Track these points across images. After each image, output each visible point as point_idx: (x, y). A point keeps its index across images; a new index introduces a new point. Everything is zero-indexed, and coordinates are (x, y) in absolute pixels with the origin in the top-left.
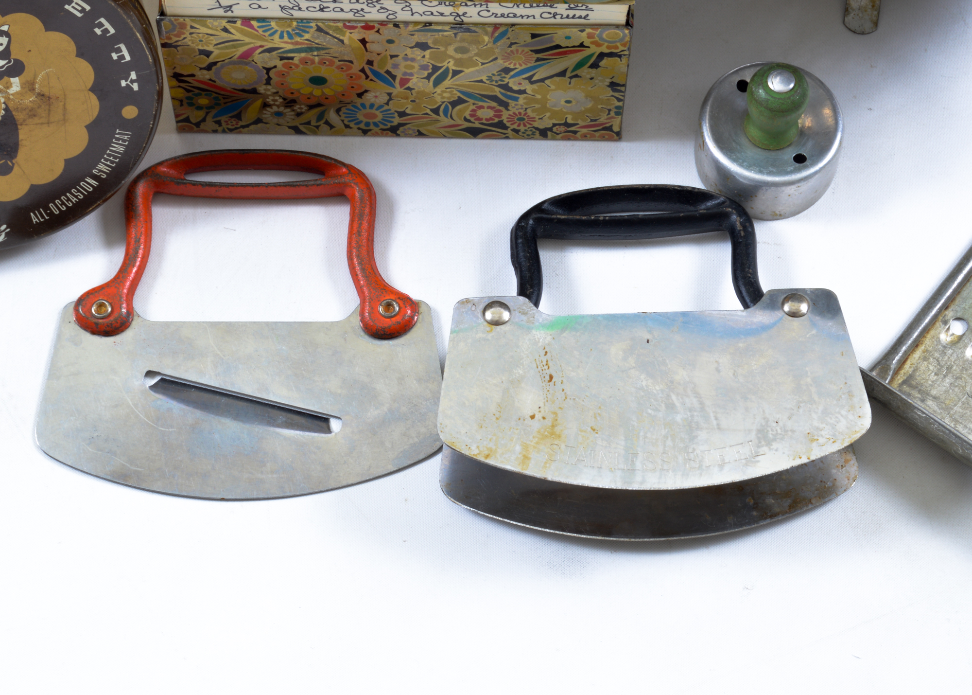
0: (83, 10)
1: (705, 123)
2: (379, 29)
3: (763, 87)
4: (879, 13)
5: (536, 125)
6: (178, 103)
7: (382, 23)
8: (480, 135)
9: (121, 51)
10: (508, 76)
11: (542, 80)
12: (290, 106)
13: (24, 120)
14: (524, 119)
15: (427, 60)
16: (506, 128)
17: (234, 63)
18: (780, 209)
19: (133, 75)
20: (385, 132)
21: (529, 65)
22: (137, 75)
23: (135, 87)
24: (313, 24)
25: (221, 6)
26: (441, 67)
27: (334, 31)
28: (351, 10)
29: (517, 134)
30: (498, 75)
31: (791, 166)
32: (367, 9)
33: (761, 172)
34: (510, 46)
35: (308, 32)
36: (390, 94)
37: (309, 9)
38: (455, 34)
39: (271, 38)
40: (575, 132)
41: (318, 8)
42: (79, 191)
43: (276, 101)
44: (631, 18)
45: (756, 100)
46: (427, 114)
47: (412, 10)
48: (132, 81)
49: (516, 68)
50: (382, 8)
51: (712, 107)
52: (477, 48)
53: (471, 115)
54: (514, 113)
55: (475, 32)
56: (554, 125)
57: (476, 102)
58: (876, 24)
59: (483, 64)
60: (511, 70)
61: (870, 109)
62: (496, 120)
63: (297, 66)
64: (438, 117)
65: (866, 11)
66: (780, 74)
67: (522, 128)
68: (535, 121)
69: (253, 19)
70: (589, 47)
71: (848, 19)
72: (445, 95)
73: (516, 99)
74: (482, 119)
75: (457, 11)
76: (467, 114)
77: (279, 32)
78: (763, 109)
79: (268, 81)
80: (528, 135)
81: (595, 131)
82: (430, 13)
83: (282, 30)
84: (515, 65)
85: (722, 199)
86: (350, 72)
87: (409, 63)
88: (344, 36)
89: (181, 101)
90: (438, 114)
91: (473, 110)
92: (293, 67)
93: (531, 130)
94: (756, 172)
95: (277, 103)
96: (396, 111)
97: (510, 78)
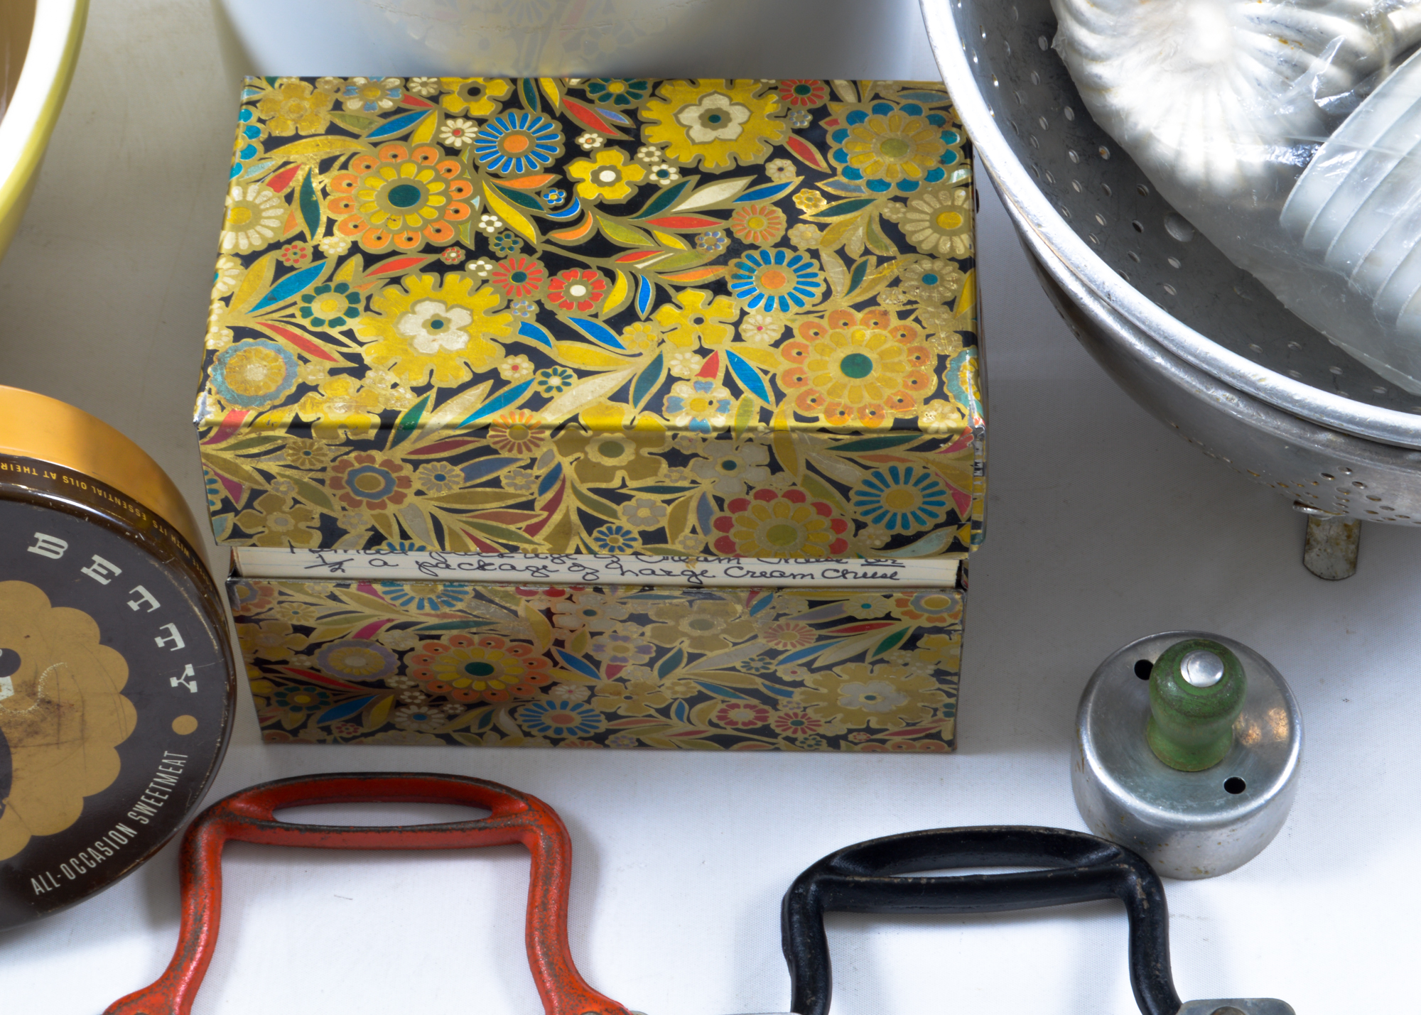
0: (110, 575)
1: (1086, 729)
2: (571, 596)
3: (1173, 678)
4: (1357, 548)
5: (821, 731)
6: (262, 702)
7: (576, 587)
8: (735, 746)
9: (170, 634)
10: (775, 662)
11: (829, 667)
12: (438, 706)
13: (20, 740)
14: (802, 723)
15: (649, 639)
16: (775, 735)
17: (349, 644)
18: (1205, 863)
19: (189, 670)
20: (586, 742)
21: (807, 646)
22: (195, 670)
23: (193, 687)
24: (469, 589)
25: (325, 563)
26: (669, 650)
27: (501, 598)
28: (527, 568)
29: (793, 744)
30: (760, 660)
31: (1221, 797)
32: (551, 566)
33: (1173, 808)
34: (776, 619)
35: (461, 600)
36: (591, 688)
37: (463, 566)
38: (691, 602)
39: (405, 608)
40: (883, 742)
41: (476, 565)
42: (106, 844)
43: (416, 698)
44: (964, 576)
45: (1163, 699)
46: (650, 716)
47: (621, 567)
48: (188, 679)
49: (787, 651)
50: (575, 565)
51: (1096, 704)
52: (726, 622)
53: (720, 718)
54: (787, 715)
55: (720, 598)
56: (850, 731)
57: (727, 699)
58: (1354, 564)
59: (735, 644)
60: (778, 653)
61: (1347, 700)
62: (759, 724)
63: (446, 648)
64: (668, 720)
65: (1337, 544)
66: (1199, 657)
67: (800, 736)
68: (819, 726)
69: (376, 580)
70: (899, 620)
71: (1312, 556)
72: (678, 688)
73: (789, 694)
74: (736, 723)
75: (692, 569)
76: (713, 716)
77: (417, 600)
78: (1174, 713)
79: (402, 670)
80: (810, 746)
81: (914, 740)
82: (649, 572)
83: (421, 596)
84: (785, 645)
85: (1114, 849)
86: (530, 656)
87: (620, 643)
88: (517, 604)
89: (268, 699)
90: (668, 716)
91: (722, 711)
92: (440, 650)
93: (814, 739)
94: (1165, 808)
95: (417, 701)
96: (602, 712)
97: (778, 665)
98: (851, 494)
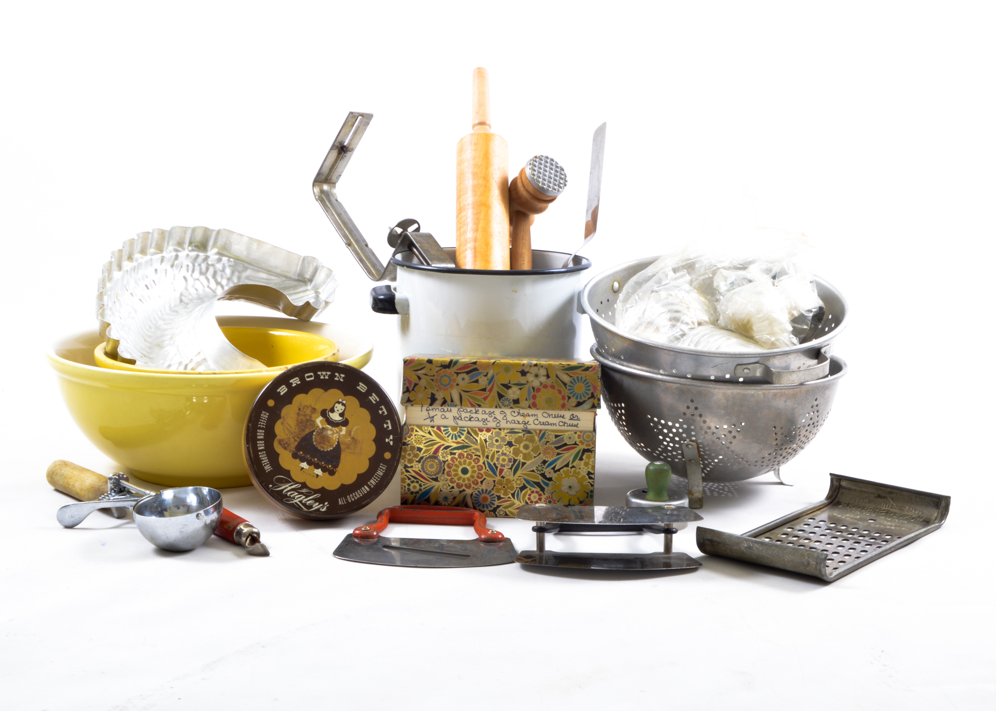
0: (376, 401)
9: (388, 424)
10: (545, 467)
11: (558, 469)
12: (452, 492)
14: (551, 502)
15: (511, 454)
17: (431, 458)
19: (391, 437)
21: (554, 458)
22: (393, 438)
23: (391, 443)
24: (466, 429)
25: (429, 417)
26: (517, 460)
27: (474, 434)
28: (482, 420)
30: (541, 466)
32: (488, 419)
34: (546, 444)
35: (463, 436)
36: (494, 482)
37: (465, 417)
38: (524, 434)
39: (448, 440)
41: (469, 417)
42: (361, 492)
46: (509, 498)
47: (506, 419)
48: (391, 440)
49: (548, 461)
50: (495, 418)
52: (532, 444)
53: (529, 499)
54: (547, 497)
55: (532, 432)
57: (531, 488)
59: (535, 457)
60: (546, 462)
63: (457, 460)
64: (514, 500)
68: (556, 503)
69: (442, 426)
70: (578, 445)
72: (518, 482)
73: (548, 485)
74: (533, 502)
75: (525, 420)
76: (527, 498)
77: (451, 435)
79: (444, 471)
82: (514, 422)
83: (453, 433)
84: (547, 457)
87: (504, 457)
88: (478, 437)
89: (405, 487)
90: (514, 497)
91: (529, 495)
92: (455, 460)
96: (496, 496)
98: (567, 386)
